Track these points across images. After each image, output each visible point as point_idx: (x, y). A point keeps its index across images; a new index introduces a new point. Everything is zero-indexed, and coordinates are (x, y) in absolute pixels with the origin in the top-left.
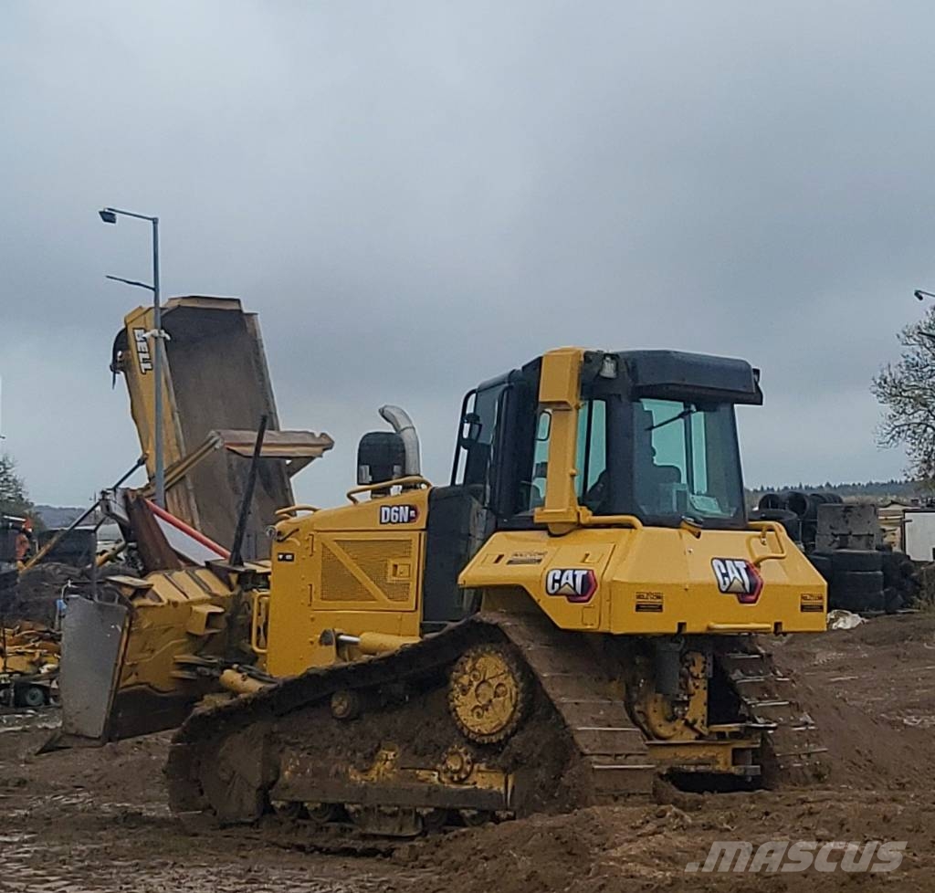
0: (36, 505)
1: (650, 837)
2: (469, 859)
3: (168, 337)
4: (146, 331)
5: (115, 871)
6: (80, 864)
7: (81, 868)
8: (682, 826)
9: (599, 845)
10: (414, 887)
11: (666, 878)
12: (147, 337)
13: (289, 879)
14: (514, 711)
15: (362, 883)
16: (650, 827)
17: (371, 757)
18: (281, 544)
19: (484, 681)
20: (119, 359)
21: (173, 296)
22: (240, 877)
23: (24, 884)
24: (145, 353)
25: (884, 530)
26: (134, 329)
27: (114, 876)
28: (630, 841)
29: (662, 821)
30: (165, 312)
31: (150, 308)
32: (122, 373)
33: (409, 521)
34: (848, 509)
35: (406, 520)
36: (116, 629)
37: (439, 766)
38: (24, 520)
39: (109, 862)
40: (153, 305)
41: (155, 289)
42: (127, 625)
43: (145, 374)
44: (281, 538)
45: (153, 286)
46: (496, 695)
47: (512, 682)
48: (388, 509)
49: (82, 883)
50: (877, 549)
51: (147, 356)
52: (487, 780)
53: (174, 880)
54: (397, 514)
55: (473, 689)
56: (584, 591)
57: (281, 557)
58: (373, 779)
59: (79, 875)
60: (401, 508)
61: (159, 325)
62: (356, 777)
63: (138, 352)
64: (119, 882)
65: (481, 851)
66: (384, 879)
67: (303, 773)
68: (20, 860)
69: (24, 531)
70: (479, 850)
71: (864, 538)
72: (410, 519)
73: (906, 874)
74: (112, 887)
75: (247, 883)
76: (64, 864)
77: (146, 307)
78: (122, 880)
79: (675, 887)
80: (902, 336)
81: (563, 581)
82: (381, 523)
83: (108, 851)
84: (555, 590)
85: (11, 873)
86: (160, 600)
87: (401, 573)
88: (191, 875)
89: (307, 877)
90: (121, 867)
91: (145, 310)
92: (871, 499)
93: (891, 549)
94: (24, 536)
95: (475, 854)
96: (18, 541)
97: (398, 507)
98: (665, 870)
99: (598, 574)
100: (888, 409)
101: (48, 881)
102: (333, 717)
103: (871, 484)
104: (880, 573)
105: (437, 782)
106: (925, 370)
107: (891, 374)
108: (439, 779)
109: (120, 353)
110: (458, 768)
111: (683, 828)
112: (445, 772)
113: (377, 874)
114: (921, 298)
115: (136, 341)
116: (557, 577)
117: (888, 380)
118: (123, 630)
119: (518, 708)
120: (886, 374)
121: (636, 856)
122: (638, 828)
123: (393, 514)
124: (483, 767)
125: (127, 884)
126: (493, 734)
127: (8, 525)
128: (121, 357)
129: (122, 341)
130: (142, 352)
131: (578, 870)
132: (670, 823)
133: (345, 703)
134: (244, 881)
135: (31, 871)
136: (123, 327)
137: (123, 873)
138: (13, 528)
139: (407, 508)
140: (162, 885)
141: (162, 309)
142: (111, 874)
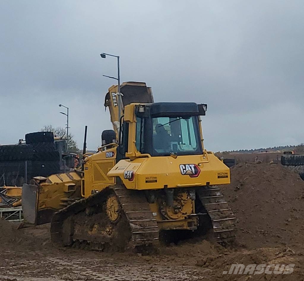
0: (80, 150)
1: (282, 258)
2: (222, 265)
3: (123, 95)
4: (115, 94)
5: (108, 267)
6: (97, 265)
7: (97, 267)
8: (292, 254)
9: (264, 260)
10: (205, 273)
12: (116, 95)
13: (164, 271)
15: (188, 272)
16: (281, 255)
20: (107, 102)
21: (124, 82)
22: (148, 270)
23: (80, 272)
24: (115, 100)
26: (112, 92)
27: (108, 269)
28: (275, 259)
29: (285, 252)
30: (121, 87)
31: (117, 86)
32: (108, 107)
36: (35, 192)
38: (76, 154)
39: (106, 265)
40: (118, 85)
41: (119, 79)
42: (38, 191)
43: (115, 107)
45: (118, 78)
48: (108, 153)
49: (98, 271)
51: (116, 101)
53: (127, 270)
59: (97, 269)
61: (120, 92)
63: (113, 100)
64: (109, 271)
65: (226, 262)
66: (195, 271)
68: (78, 264)
69: (77, 158)
70: (225, 262)
74: (108, 273)
75: (151, 272)
76: (92, 265)
77: (115, 85)
78: (110, 270)
82: (106, 157)
83: (106, 261)
85: (75, 268)
86: (51, 183)
88: (133, 269)
89: (170, 270)
90: (110, 266)
91: (115, 86)
94: (77, 160)
95: (224, 263)
96: (75, 161)
97: (110, 152)
101: (87, 271)
109: (107, 100)
111: (292, 255)
113: (193, 269)
115: (112, 96)
118: (37, 193)
122: (278, 255)
125: (112, 272)
127: (72, 156)
128: (108, 101)
129: (108, 96)
130: (114, 100)
132: (288, 253)
134: (150, 271)
135: (81, 268)
136: (108, 92)
137: (111, 268)
138: (73, 157)
140: (123, 272)
141: (121, 86)
142: (107, 268)
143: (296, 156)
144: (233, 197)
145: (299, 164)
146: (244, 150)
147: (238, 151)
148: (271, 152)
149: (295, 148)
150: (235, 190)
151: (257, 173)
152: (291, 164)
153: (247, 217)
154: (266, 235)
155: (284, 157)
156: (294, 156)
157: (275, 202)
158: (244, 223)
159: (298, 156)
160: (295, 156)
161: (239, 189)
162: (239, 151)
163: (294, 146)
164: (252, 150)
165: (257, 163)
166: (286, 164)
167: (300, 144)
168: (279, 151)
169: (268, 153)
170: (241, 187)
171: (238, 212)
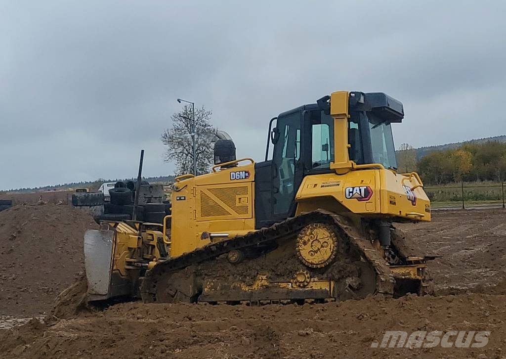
11: (75, 337)
14: (331, 255)
17: (254, 278)
18: (178, 193)
19: (316, 240)
25: (166, 195)
33: (245, 178)
34: (151, 187)
35: (244, 177)
37: (292, 281)
44: (178, 190)
46: (322, 246)
47: (332, 241)
48: (234, 173)
50: (163, 203)
52: (319, 285)
54: (239, 175)
55: (310, 243)
56: (366, 196)
57: (178, 198)
58: (255, 289)
60: (241, 172)
62: (245, 288)
67: (216, 289)
71: (158, 199)
72: (246, 177)
73: (173, 330)
79: (79, 340)
80: (173, 117)
81: (354, 192)
82: (231, 180)
84: (350, 196)
87: (243, 201)
92: (161, 183)
93: (169, 203)
97: (239, 172)
98: (75, 334)
99: (372, 187)
100: (168, 147)
102: (230, 262)
103: (161, 177)
104: (164, 212)
105: (291, 288)
106: (183, 131)
107: (168, 133)
108: (292, 287)
110: (303, 281)
112: (296, 283)
114: (180, 102)
116: (351, 190)
117: (168, 135)
119: (334, 253)
120: (167, 132)
121: (63, 329)
123: (237, 175)
124: (316, 279)
126: (319, 264)
131: (39, 335)
133: (236, 256)
139: (244, 172)
143: (92, 195)
144: (8, 248)
145: (95, 204)
146: (26, 188)
147: (18, 189)
148: (60, 191)
149: (92, 185)
150: (10, 239)
151: (38, 216)
152: (85, 204)
153: (26, 272)
154: (51, 293)
155: (77, 196)
156: (88, 195)
157: (62, 252)
158: (22, 279)
159: (94, 194)
160: (90, 194)
161: (15, 237)
162: (18, 191)
163: (90, 182)
164: (36, 188)
165: (39, 205)
166: (79, 204)
167: (97, 179)
168: (71, 189)
169: (57, 191)
170: (18, 235)
171: (14, 267)
